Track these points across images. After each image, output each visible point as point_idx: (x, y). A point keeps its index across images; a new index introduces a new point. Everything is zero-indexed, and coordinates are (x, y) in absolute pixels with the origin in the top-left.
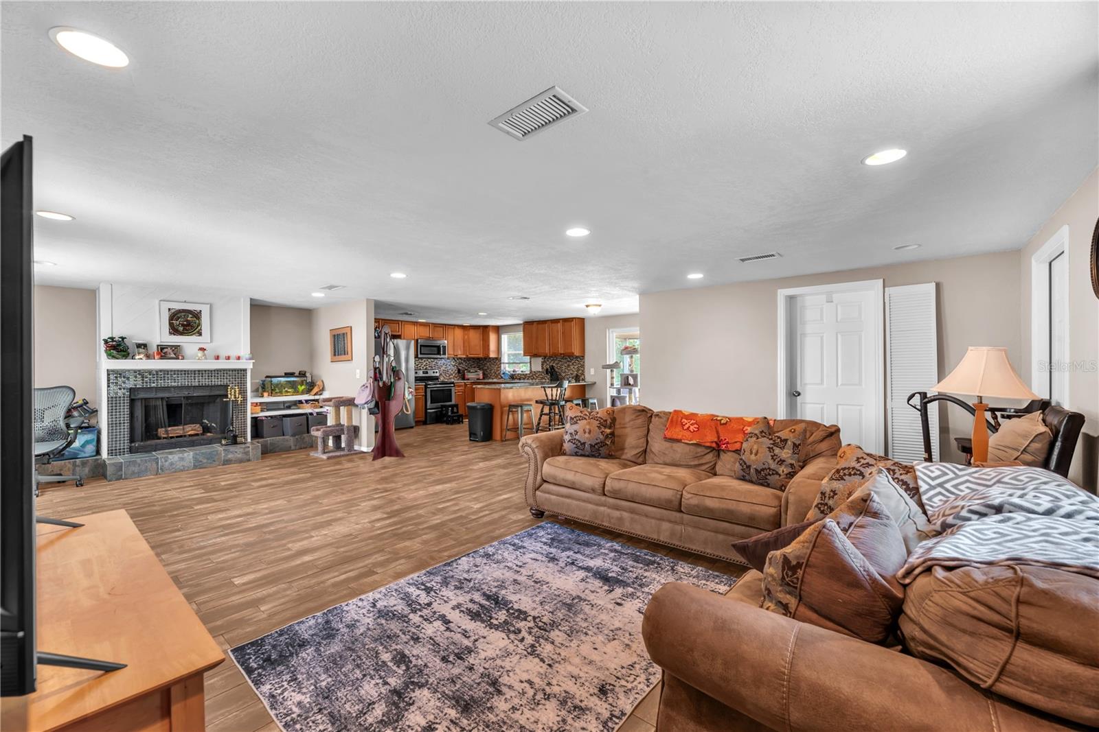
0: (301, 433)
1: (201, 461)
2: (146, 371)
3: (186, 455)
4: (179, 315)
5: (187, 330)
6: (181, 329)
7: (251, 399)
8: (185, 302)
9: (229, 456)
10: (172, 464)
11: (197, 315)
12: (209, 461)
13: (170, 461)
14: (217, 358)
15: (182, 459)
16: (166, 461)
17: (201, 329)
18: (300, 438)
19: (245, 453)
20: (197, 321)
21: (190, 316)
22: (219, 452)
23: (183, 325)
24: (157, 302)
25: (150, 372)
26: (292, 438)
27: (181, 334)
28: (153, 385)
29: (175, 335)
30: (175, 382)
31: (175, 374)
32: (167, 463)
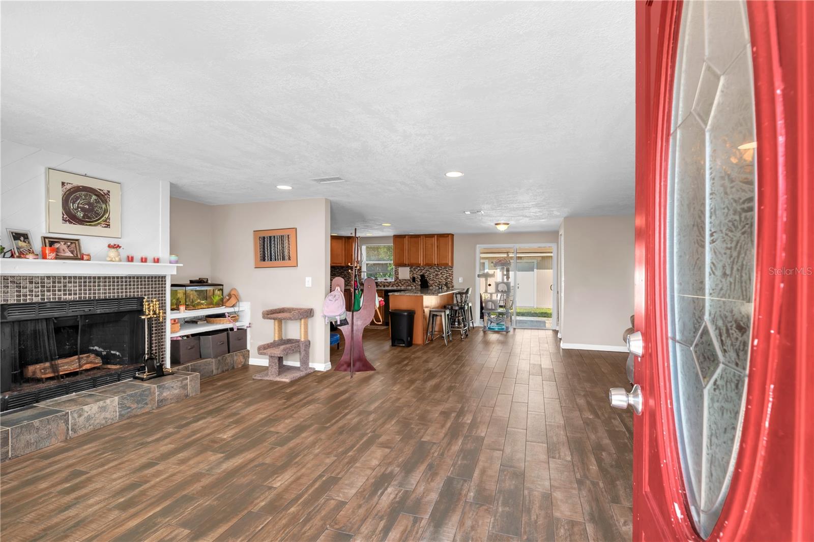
0: (222, 354)
1: (129, 408)
2: (25, 278)
3: (108, 401)
4: (78, 194)
5: (89, 218)
6: (80, 215)
7: (170, 316)
8: (85, 176)
9: (165, 394)
10: (89, 418)
11: (103, 197)
12: (140, 405)
13: (86, 415)
14: (130, 259)
15: (103, 409)
16: (80, 416)
17: (108, 218)
18: (222, 359)
19: (182, 387)
20: (104, 206)
21: (94, 197)
22: (152, 390)
23: (83, 210)
24: (42, 170)
25: (31, 279)
26: (214, 360)
27: (81, 222)
28: (35, 300)
29: (71, 223)
30: (70, 294)
31: (70, 282)
32: (82, 418)
